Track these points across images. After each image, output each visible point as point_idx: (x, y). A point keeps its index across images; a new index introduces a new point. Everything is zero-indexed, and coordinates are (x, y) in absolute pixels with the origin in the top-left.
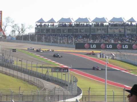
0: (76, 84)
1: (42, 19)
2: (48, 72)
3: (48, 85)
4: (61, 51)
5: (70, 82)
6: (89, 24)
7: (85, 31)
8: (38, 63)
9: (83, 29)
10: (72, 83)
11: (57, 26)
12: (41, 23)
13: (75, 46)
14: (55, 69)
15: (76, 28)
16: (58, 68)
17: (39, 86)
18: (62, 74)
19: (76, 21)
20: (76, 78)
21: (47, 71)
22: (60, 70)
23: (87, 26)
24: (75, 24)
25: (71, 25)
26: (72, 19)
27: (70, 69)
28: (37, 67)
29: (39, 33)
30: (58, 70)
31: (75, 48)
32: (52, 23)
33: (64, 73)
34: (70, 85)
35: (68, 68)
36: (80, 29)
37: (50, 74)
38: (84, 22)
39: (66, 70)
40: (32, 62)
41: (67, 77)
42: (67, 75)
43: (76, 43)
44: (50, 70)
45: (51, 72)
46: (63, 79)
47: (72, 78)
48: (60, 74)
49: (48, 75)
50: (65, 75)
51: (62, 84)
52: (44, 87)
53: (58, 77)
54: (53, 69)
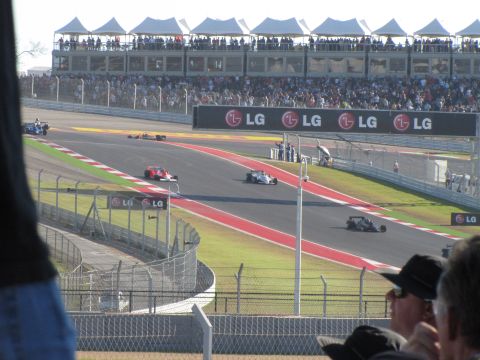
0: (194, 253)
1: (76, 22)
2: (98, 207)
3: (94, 253)
5: (171, 243)
6: (242, 41)
7: (228, 66)
8: (60, 176)
9: (219, 59)
10: (181, 248)
11: (131, 48)
12: (73, 34)
13: (190, 118)
14: (121, 199)
15: (195, 53)
16: (130, 194)
17: (64, 257)
18: (147, 217)
19: (197, 30)
20: (194, 229)
21: (94, 205)
22: (139, 200)
23: (234, 46)
24: (191, 41)
25: (178, 45)
26: (183, 22)
27: (172, 197)
28: (58, 190)
29: (66, 69)
30: (130, 203)
31: (191, 126)
32: (111, 34)
33: (153, 213)
34: (171, 255)
35: (167, 196)
36: (210, 59)
37: (103, 215)
38: (225, 35)
39: (160, 203)
40: (42, 171)
41: (162, 226)
42: (162, 219)
43: (196, 108)
44: (102, 201)
45: (108, 207)
46: (147, 233)
47: (181, 229)
48: (137, 215)
49: (96, 218)
50: (155, 220)
51: (145, 250)
52: (81, 260)
53: (129, 227)
54: (113, 197)
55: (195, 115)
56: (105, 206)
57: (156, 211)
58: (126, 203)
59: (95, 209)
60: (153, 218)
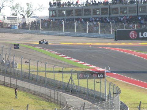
0: (118, 98)
3: (72, 100)
4: (92, 44)
5: (107, 94)
7: (129, 11)
8: (55, 65)
9: (125, 8)
10: (112, 96)
11: (84, 5)
14: (83, 74)
15: (114, 6)
17: (59, 103)
18: (96, 82)
20: (118, 87)
21: (71, 78)
27: (107, 73)
28: (54, 72)
29: (55, 16)
30: (88, 76)
31: (114, 40)
34: (108, 99)
35: (105, 72)
36: (121, 8)
37: (76, 82)
39: (102, 76)
40: (46, 63)
41: (103, 86)
42: (103, 83)
43: (115, 31)
44: (75, 76)
45: (78, 79)
46: (96, 90)
47: (111, 87)
48: (91, 82)
49: (73, 84)
50: (100, 83)
51: (96, 97)
52: (67, 103)
53: (88, 87)
54: (80, 74)
55: (115, 34)
56: (76, 78)
57: (100, 79)
58: (86, 76)
59: (72, 80)
60: (98, 82)
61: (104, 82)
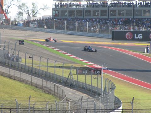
0: (113, 93)
3: (70, 93)
4: (90, 43)
5: (103, 89)
6: (133, 3)
7: (126, 14)
8: (56, 61)
9: (123, 11)
10: (107, 91)
11: (86, 7)
12: (61, 1)
13: (111, 36)
14: (82, 70)
15: (113, 9)
17: (58, 95)
18: (93, 78)
20: (113, 83)
21: (70, 73)
22: (90, 71)
24: (111, 3)
27: (104, 69)
28: (55, 67)
29: (58, 16)
30: (86, 72)
31: (111, 40)
32: (77, 1)
34: (103, 94)
35: (101, 69)
36: (119, 11)
37: (75, 77)
38: (126, 1)
39: (99, 72)
40: (48, 59)
41: (99, 82)
42: (99, 79)
43: (113, 32)
44: (74, 71)
45: (77, 74)
46: (93, 85)
47: (107, 83)
48: (89, 77)
49: (72, 79)
50: (97, 79)
51: (92, 92)
52: (65, 96)
53: (86, 82)
54: (79, 70)
55: (113, 35)
56: (76, 74)
57: (97, 75)
58: (84, 72)
59: (71, 75)
60: (95, 78)
61: (101, 78)
